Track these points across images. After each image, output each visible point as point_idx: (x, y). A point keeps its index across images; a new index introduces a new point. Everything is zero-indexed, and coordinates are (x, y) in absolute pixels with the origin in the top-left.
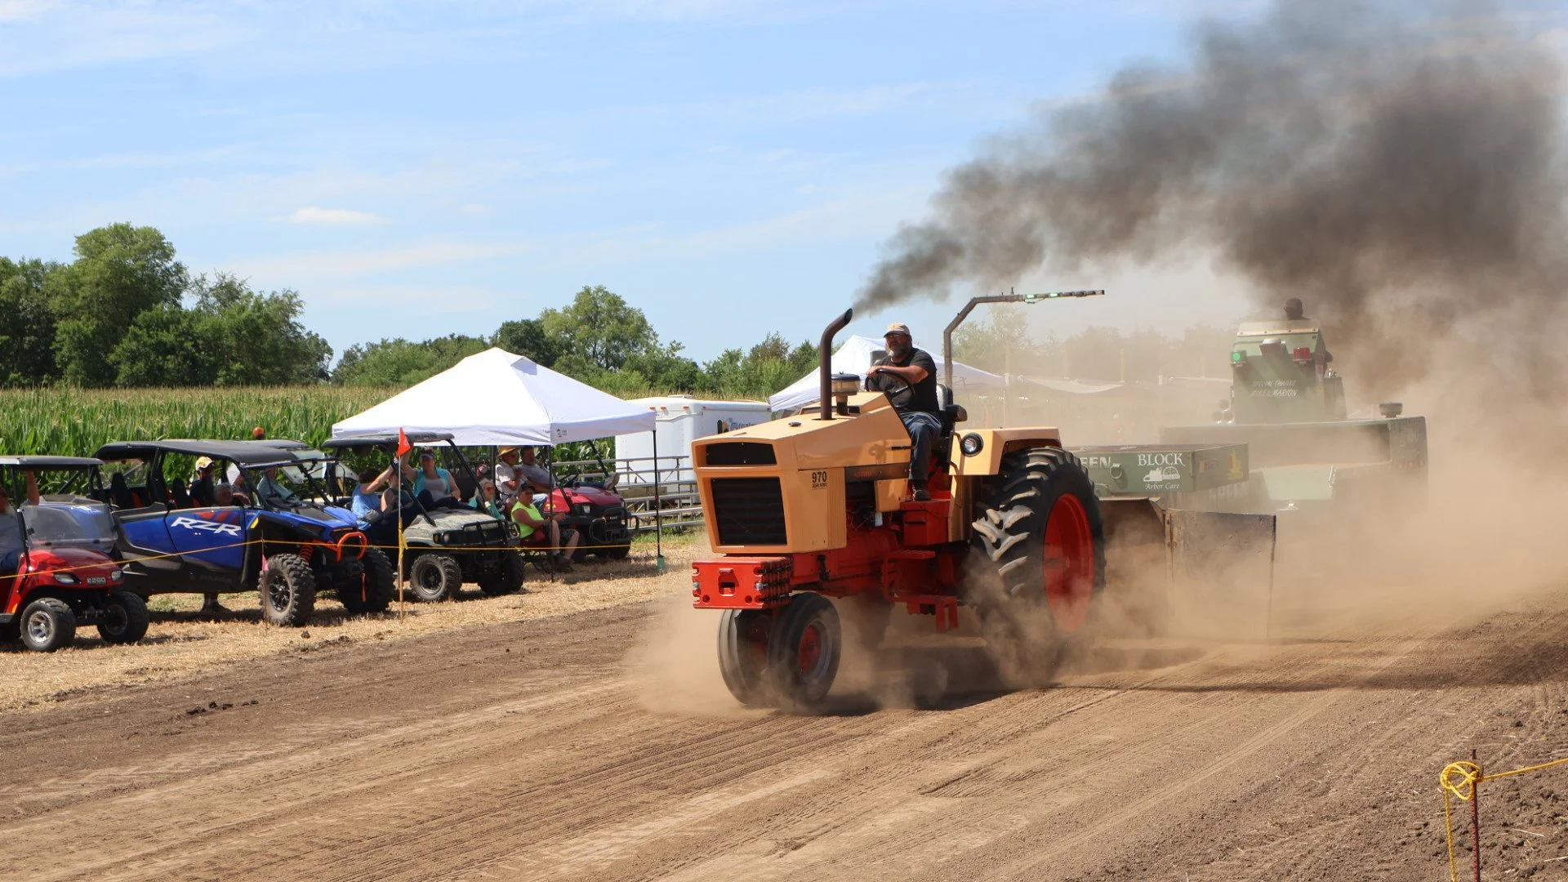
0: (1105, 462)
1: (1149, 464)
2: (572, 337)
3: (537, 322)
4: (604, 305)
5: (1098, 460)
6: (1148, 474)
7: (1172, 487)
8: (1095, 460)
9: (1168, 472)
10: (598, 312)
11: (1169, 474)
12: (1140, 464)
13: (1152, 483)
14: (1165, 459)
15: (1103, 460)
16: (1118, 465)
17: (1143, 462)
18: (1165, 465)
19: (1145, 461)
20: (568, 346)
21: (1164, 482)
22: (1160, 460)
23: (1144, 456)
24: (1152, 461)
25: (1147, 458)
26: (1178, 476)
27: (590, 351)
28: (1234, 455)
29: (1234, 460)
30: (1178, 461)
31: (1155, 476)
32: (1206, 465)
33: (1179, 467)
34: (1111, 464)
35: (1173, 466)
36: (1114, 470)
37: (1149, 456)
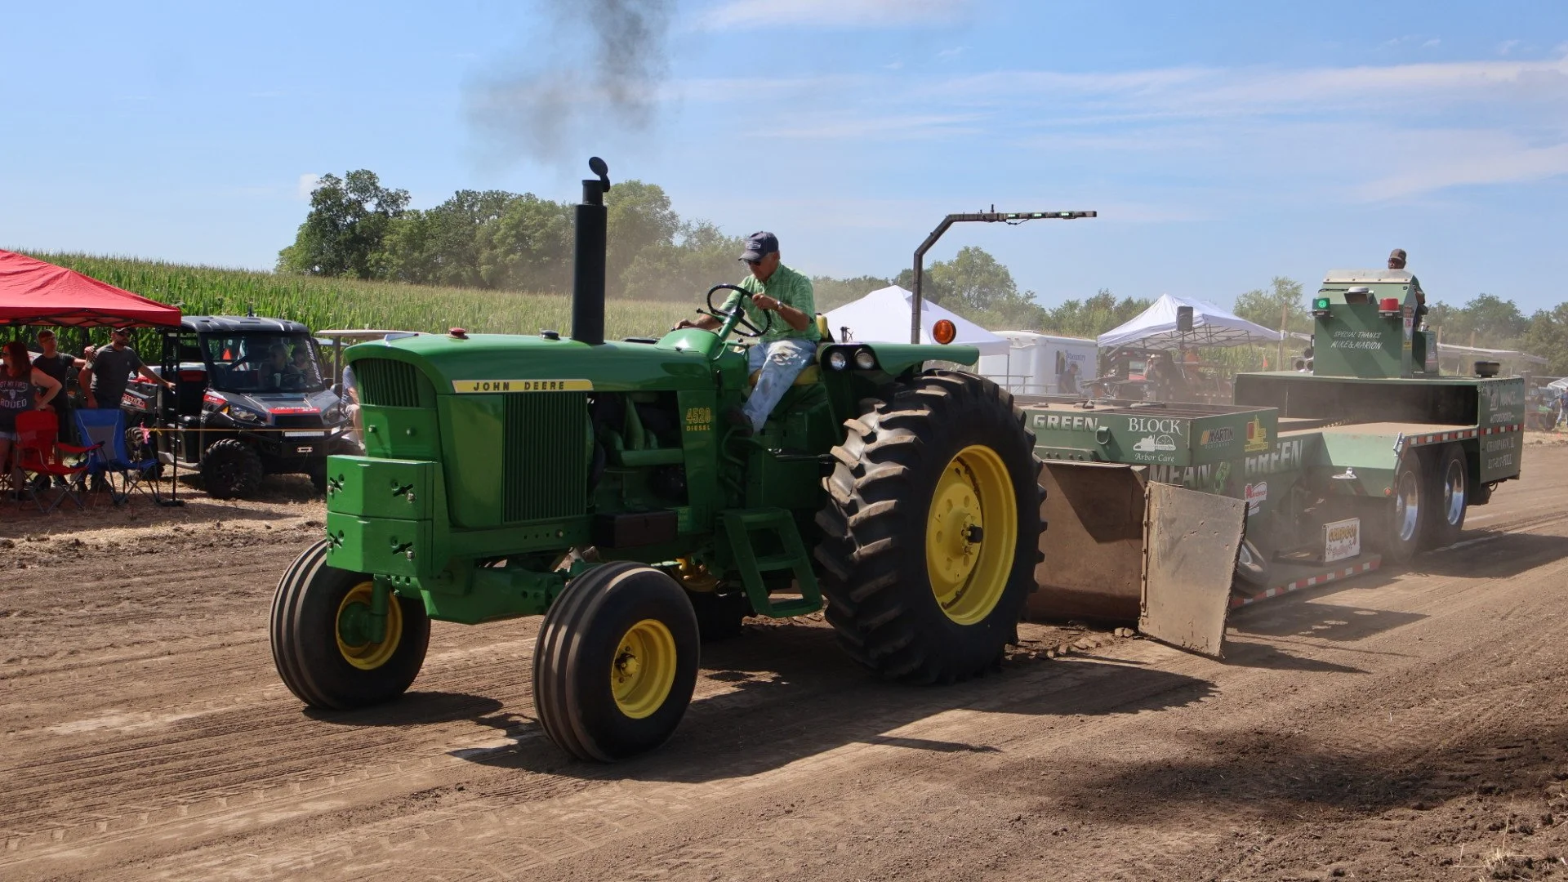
0: (1091, 424)
1: (1142, 430)
5: (1084, 421)
6: (1139, 441)
7: (1166, 459)
8: (1079, 421)
9: (1162, 441)
11: (1163, 443)
12: (1131, 429)
13: (1143, 453)
14: (1159, 426)
15: (1089, 420)
16: (1104, 429)
17: (1134, 427)
18: (1159, 433)
19: (1137, 427)
21: (1157, 452)
22: (1153, 425)
23: (1136, 420)
24: (1145, 427)
25: (1139, 423)
26: (1173, 447)
28: (1256, 423)
29: (1256, 429)
30: (1174, 429)
31: (1147, 445)
32: (1212, 435)
33: (1175, 436)
34: (1098, 427)
35: (1169, 434)
36: (1101, 434)
37: (1142, 420)
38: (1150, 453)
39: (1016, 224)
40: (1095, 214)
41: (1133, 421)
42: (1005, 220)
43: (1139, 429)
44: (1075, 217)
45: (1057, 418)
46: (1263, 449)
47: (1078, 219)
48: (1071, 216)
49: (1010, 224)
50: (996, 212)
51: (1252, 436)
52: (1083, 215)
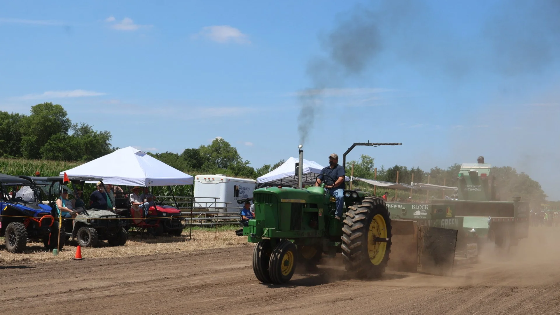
0: (400, 207)
1: (416, 208)
2: (210, 156)
3: (198, 150)
4: (222, 145)
5: (398, 206)
6: (415, 212)
7: (423, 218)
8: (396, 206)
9: (423, 212)
10: (220, 148)
12: (413, 208)
13: (417, 216)
14: (422, 207)
15: (399, 206)
16: (404, 208)
17: (414, 208)
18: (421, 209)
19: (415, 207)
20: (208, 159)
21: (421, 215)
22: (420, 207)
23: (414, 205)
24: (417, 208)
25: (415, 206)
26: (426, 214)
27: (216, 161)
28: (449, 208)
29: (449, 210)
30: (427, 208)
31: (418, 213)
32: (437, 210)
33: (427, 210)
34: (402, 208)
35: (425, 210)
36: (404, 210)
37: (416, 205)
38: (419, 216)
39: (376, 146)
40: (401, 144)
41: (413, 206)
42: (373, 145)
43: (415, 208)
44: (395, 145)
45: (389, 205)
46: (451, 216)
47: (396, 145)
48: (393, 144)
49: (374, 146)
50: (370, 143)
51: (448, 212)
52: (398, 144)
